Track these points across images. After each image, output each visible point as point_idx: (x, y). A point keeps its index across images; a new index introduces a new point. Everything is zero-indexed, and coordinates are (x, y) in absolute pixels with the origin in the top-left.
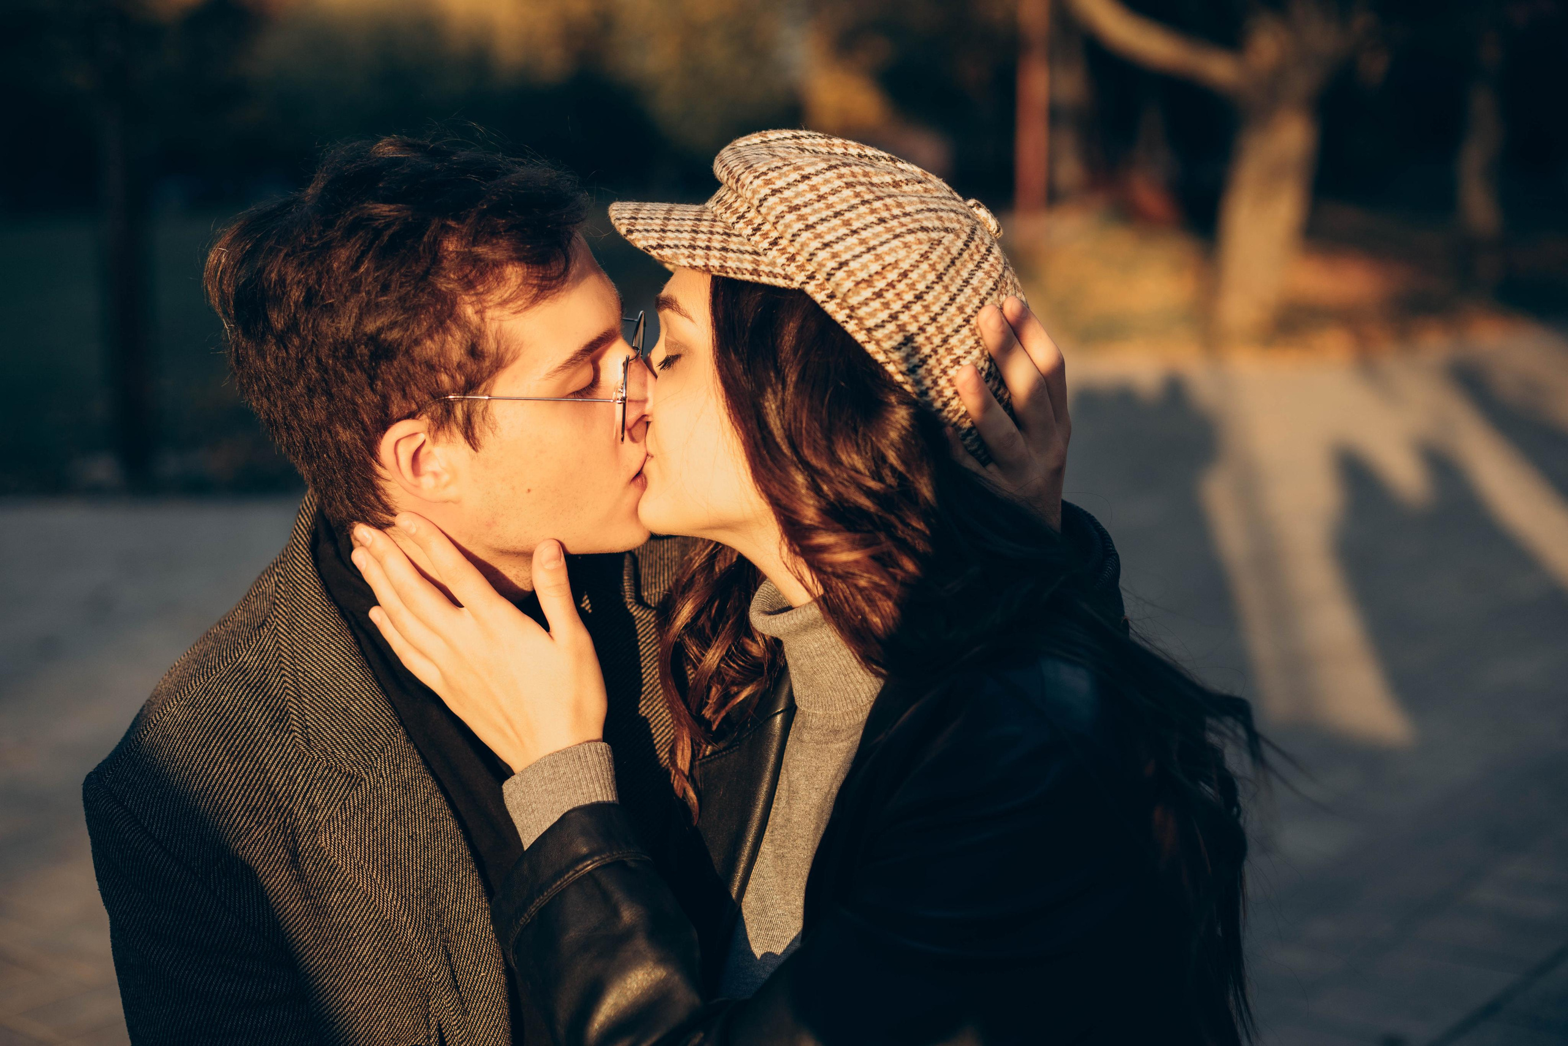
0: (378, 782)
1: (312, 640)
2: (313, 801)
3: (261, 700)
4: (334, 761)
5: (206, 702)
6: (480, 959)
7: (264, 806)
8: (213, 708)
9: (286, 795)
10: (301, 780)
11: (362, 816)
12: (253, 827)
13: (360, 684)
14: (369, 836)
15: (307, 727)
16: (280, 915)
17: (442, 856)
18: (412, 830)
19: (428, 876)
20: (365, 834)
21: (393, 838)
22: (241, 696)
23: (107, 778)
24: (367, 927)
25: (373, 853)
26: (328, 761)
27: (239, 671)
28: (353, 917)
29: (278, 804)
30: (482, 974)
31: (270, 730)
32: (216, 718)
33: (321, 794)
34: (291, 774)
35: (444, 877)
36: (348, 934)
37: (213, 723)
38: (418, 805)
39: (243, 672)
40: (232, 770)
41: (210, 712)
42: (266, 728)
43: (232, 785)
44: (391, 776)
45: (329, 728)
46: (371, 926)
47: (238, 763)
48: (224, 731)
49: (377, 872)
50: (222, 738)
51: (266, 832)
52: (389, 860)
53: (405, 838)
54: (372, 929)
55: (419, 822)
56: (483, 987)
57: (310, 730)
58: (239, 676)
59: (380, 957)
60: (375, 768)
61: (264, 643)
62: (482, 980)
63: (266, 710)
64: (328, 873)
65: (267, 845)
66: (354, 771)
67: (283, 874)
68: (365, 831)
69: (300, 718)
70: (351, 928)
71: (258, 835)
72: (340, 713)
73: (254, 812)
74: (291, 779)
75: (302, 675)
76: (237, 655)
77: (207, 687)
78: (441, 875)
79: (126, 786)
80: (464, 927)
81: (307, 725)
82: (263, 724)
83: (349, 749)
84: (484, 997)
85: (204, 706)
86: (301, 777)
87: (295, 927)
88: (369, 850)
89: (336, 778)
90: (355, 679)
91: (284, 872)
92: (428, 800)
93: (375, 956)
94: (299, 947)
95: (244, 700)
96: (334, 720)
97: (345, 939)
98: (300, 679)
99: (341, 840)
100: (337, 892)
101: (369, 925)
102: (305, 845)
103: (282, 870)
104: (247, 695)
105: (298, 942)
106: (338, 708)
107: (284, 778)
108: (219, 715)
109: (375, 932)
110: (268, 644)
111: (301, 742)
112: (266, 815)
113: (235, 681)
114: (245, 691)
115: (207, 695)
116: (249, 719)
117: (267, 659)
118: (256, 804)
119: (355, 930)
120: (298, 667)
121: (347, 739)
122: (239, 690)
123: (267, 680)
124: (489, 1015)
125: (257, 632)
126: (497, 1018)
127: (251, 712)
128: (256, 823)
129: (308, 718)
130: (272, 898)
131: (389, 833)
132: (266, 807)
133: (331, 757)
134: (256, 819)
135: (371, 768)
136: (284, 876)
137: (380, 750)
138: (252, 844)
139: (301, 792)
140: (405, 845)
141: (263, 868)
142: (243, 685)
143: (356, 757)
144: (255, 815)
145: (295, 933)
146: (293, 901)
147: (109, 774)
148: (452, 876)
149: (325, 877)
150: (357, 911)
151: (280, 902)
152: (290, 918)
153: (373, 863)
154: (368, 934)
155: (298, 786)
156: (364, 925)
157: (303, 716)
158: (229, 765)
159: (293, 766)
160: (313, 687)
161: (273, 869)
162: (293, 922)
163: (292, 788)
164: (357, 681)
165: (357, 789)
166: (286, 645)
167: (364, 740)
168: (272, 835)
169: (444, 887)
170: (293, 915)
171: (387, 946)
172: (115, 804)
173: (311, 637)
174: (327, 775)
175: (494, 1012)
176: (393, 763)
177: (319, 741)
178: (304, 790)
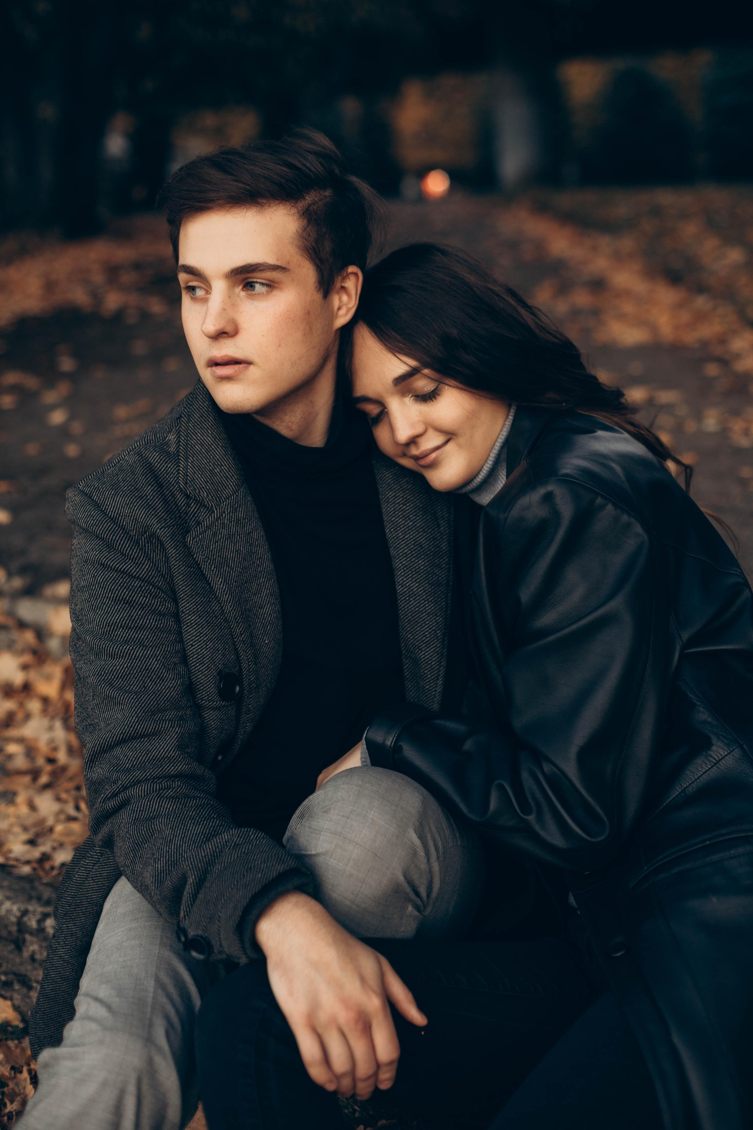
0: (222, 515)
15: (188, 475)
19: (243, 576)
23: (80, 485)
26: (195, 497)
35: (252, 579)
44: (230, 514)
45: (200, 478)
53: (233, 551)
55: (243, 544)
57: (188, 477)
60: (222, 507)
66: (209, 506)
68: (212, 542)
69: (184, 470)
72: (208, 471)
75: (190, 447)
78: (250, 577)
83: (209, 492)
96: (203, 475)
98: (189, 449)
99: (198, 543)
111: (181, 483)
120: (189, 442)
121: (209, 486)
129: (189, 471)
131: (224, 546)
133: (198, 495)
135: (219, 506)
137: (227, 498)
143: (212, 498)
147: (82, 483)
157: (186, 469)
160: (195, 454)
165: (209, 517)
166: (184, 429)
167: (218, 490)
173: (199, 425)
176: (233, 506)
177: (192, 484)
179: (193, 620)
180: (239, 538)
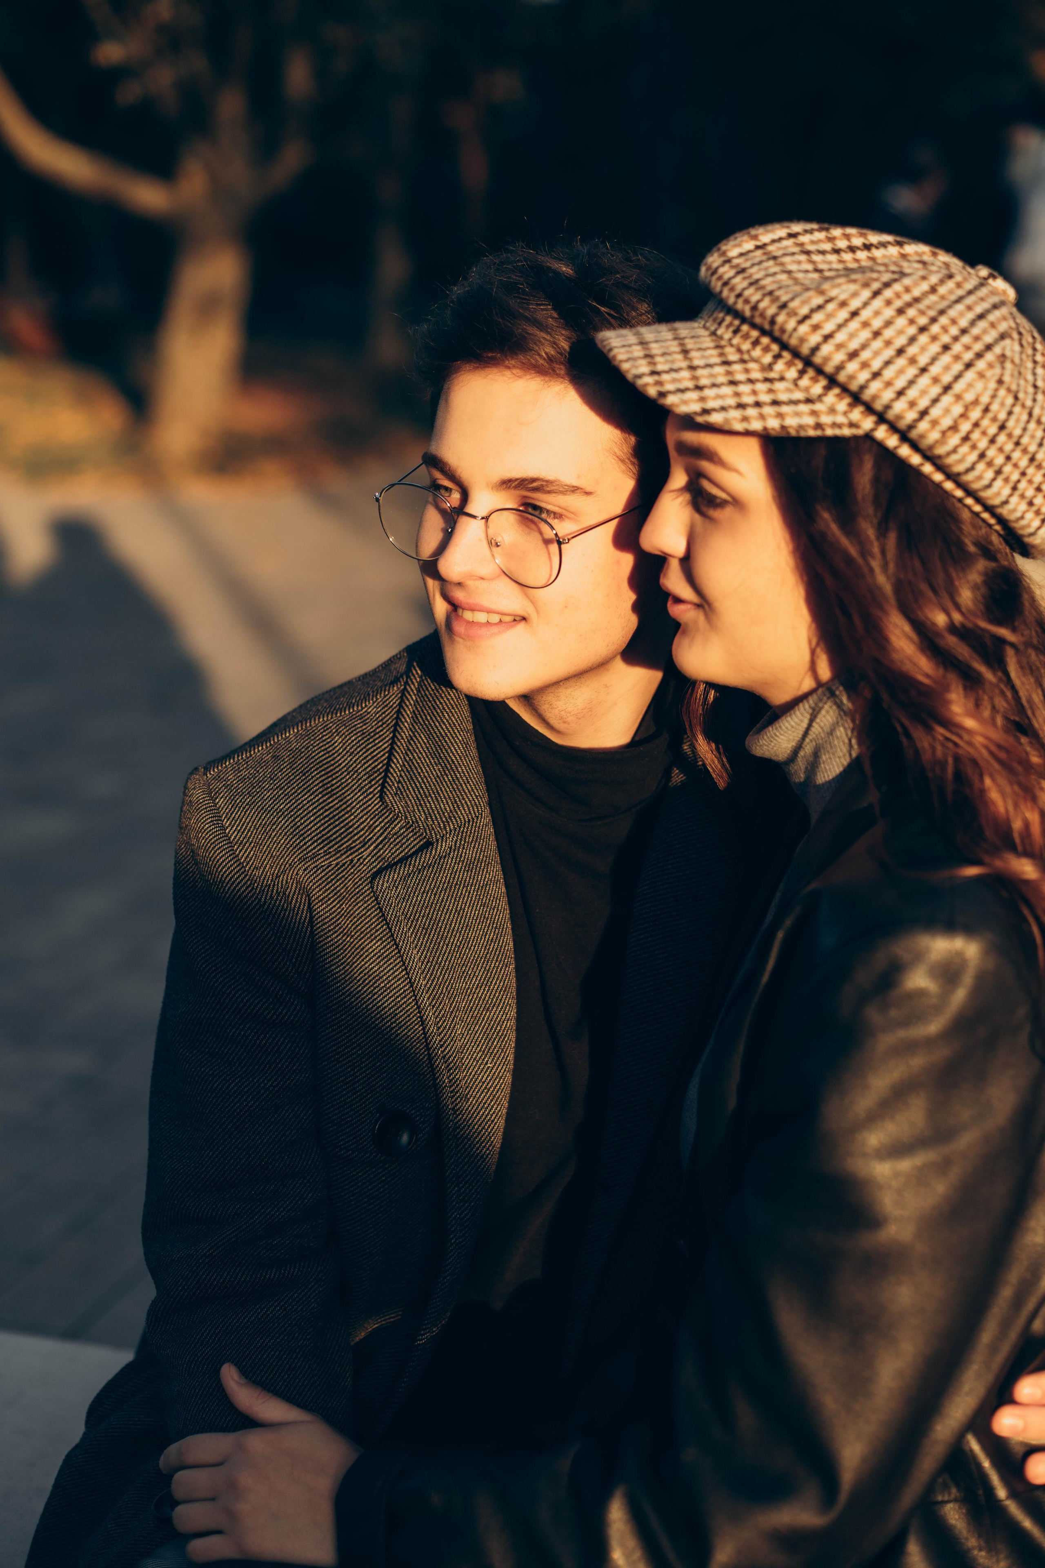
0: (445, 851)
1: (430, 704)
2: (384, 853)
3: (370, 749)
4: (412, 819)
5: (322, 737)
6: (489, 1049)
7: (338, 840)
8: (325, 745)
9: (361, 839)
10: (379, 831)
11: (418, 876)
12: (320, 854)
13: (460, 758)
14: (418, 896)
15: (400, 783)
16: (320, 942)
17: (481, 940)
18: (462, 905)
19: (461, 953)
20: (415, 893)
21: (440, 906)
22: (353, 741)
24: (396, 982)
25: (416, 913)
26: (406, 818)
27: (360, 719)
28: (385, 969)
29: (351, 844)
30: (489, 1065)
31: (368, 778)
32: (325, 754)
33: (392, 849)
34: (371, 822)
36: (375, 982)
37: (321, 757)
38: (475, 886)
39: (363, 721)
40: (321, 801)
41: (321, 747)
42: (365, 775)
43: (316, 813)
44: (459, 850)
45: (418, 788)
46: (400, 982)
47: (329, 798)
48: (328, 768)
49: (413, 931)
50: (323, 773)
51: (331, 862)
52: (429, 924)
54: (400, 985)
55: (471, 900)
56: (487, 1079)
57: (401, 786)
58: (359, 724)
59: (399, 1013)
60: (448, 838)
61: (390, 700)
62: (487, 1071)
63: (370, 759)
64: (376, 921)
65: (327, 873)
66: (427, 834)
67: (334, 904)
68: (416, 891)
69: (397, 774)
70: (381, 978)
71: (322, 862)
72: (432, 778)
73: (326, 842)
74: (370, 827)
76: (364, 705)
77: (327, 725)
79: (224, 785)
80: (482, 1014)
81: (399, 780)
82: (363, 770)
83: (430, 814)
84: (486, 1088)
85: (319, 740)
86: (378, 828)
87: (330, 957)
88: (413, 909)
89: (410, 838)
90: (457, 752)
91: (335, 903)
92: (487, 885)
93: (395, 1010)
94: (329, 978)
95: (354, 745)
96: (424, 783)
97: (371, 986)
100: (378, 941)
101: (398, 981)
102: (362, 889)
103: (334, 901)
104: (359, 741)
105: (329, 972)
106: (432, 774)
107: (365, 824)
108: (328, 752)
109: (401, 989)
110: (394, 701)
111: (390, 795)
112: (336, 849)
113: (354, 726)
114: (358, 737)
115: (324, 731)
116: (353, 763)
117: (388, 714)
118: (331, 836)
119: (383, 981)
121: (430, 803)
122: (354, 735)
123: (382, 733)
124: (487, 1108)
125: (387, 688)
126: (494, 1113)
127: (357, 757)
128: (325, 851)
129: (404, 776)
130: (318, 923)
131: (438, 900)
132: (339, 842)
133: (410, 815)
134: (326, 848)
135: (444, 837)
136: (334, 906)
137: (457, 824)
138: (314, 868)
139: (374, 842)
140: (450, 916)
141: (318, 892)
142: (359, 732)
143: (433, 822)
144: (326, 845)
145: (329, 962)
146: (336, 932)
148: (484, 962)
149: (372, 924)
150: (391, 964)
151: (324, 929)
152: (328, 948)
153: (412, 922)
154: (395, 988)
155: (374, 835)
156: (393, 979)
157: (401, 773)
158: (320, 796)
159: (375, 817)
160: (419, 749)
161: (327, 896)
162: (331, 951)
163: (368, 835)
164: (458, 754)
165: (423, 851)
167: (446, 809)
168: (335, 867)
169: (473, 969)
170: (333, 945)
171: (409, 1005)
172: (208, 797)
173: (430, 701)
174: (403, 833)
175: (493, 1107)
176: (465, 839)
177: (404, 798)
178: (379, 841)
179: (343, 1020)
180: (466, 891)
